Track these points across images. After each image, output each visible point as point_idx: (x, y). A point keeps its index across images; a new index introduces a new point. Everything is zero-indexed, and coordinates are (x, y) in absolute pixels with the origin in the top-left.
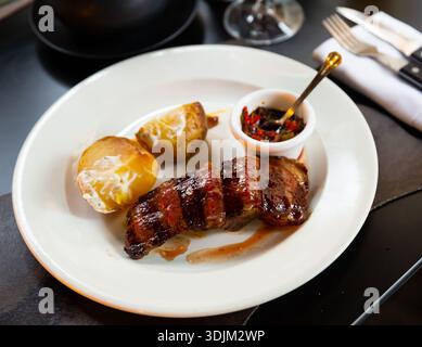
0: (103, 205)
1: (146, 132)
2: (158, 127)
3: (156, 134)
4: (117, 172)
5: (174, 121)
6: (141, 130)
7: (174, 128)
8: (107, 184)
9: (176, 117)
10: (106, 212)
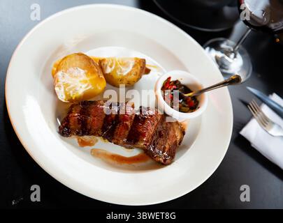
0: (64, 97)
1: (106, 63)
2: (114, 64)
3: (111, 67)
4: (81, 81)
5: (125, 65)
6: (104, 60)
7: (123, 69)
8: (72, 86)
9: (128, 62)
10: (64, 101)
